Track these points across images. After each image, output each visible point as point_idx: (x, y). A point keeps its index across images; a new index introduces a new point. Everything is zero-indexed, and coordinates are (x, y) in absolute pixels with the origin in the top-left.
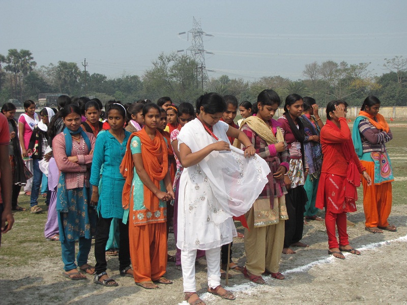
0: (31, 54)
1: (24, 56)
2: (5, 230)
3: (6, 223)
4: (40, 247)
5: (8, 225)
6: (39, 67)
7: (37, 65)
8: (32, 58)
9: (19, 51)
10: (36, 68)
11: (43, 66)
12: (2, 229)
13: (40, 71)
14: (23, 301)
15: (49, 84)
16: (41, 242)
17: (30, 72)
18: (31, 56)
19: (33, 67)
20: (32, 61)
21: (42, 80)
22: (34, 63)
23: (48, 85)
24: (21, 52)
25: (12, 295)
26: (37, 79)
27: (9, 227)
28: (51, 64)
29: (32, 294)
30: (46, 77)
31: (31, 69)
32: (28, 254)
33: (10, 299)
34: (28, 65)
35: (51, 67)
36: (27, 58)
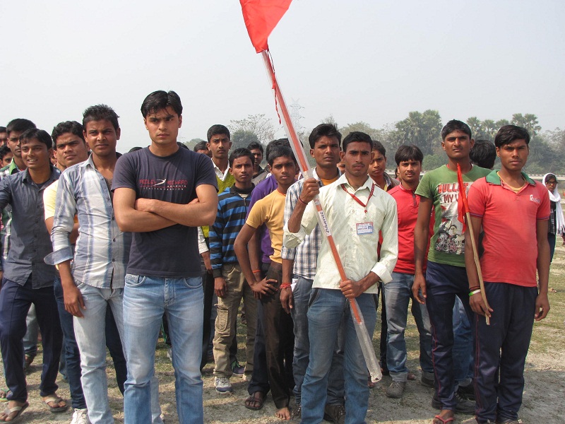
0: (536, 118)
1: (529, 121)
2: (538, 317)
3: (541, 309)
4: (559, 335)
5: (542, 312)
6: (544, 132)
7: (541, 130)
8: (537, 122)
9: (523, 115)
10: (540, 133)
11: (549, 131)
12: (536, 315)
13: (544, 136)
14: (546, 396)
15: (553, 149)
16: (559, 328)
17: (534, 137)
18: (536, 120)
19: (537, 132)
20: (537, 125)
21: (546, 145)
22: (539, 128)
23: (552, 151)
24: (526, 117)
25: (534, 386)
26: (541, 144)
27: (543, 314)
28: (558, 128)
29: (556, 391)
30: (551, 142)
31: (535, 134)
32: (545, 340)
33: (532, 390)
34: (532, 129)
35: (557, 131)
36: (532, 122)
